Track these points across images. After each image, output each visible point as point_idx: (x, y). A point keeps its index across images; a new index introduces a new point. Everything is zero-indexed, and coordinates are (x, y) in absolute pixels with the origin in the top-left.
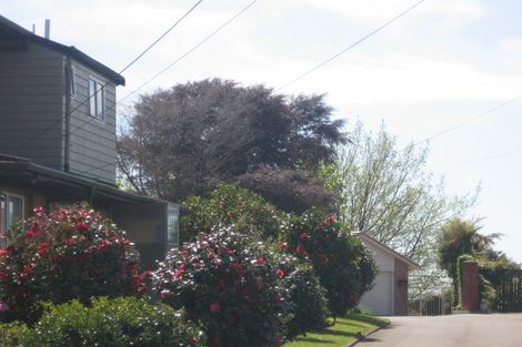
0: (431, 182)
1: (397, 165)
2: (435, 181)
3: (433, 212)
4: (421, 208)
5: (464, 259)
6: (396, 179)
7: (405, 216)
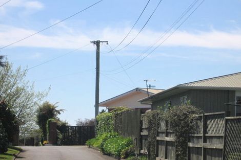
0: (28, 85)
1: (12, 76)
2: (30, 84)
3: (28, 99)
4: (23, 96)
5: (51, 121)
6: (12, 83)
7: (15, 100)
